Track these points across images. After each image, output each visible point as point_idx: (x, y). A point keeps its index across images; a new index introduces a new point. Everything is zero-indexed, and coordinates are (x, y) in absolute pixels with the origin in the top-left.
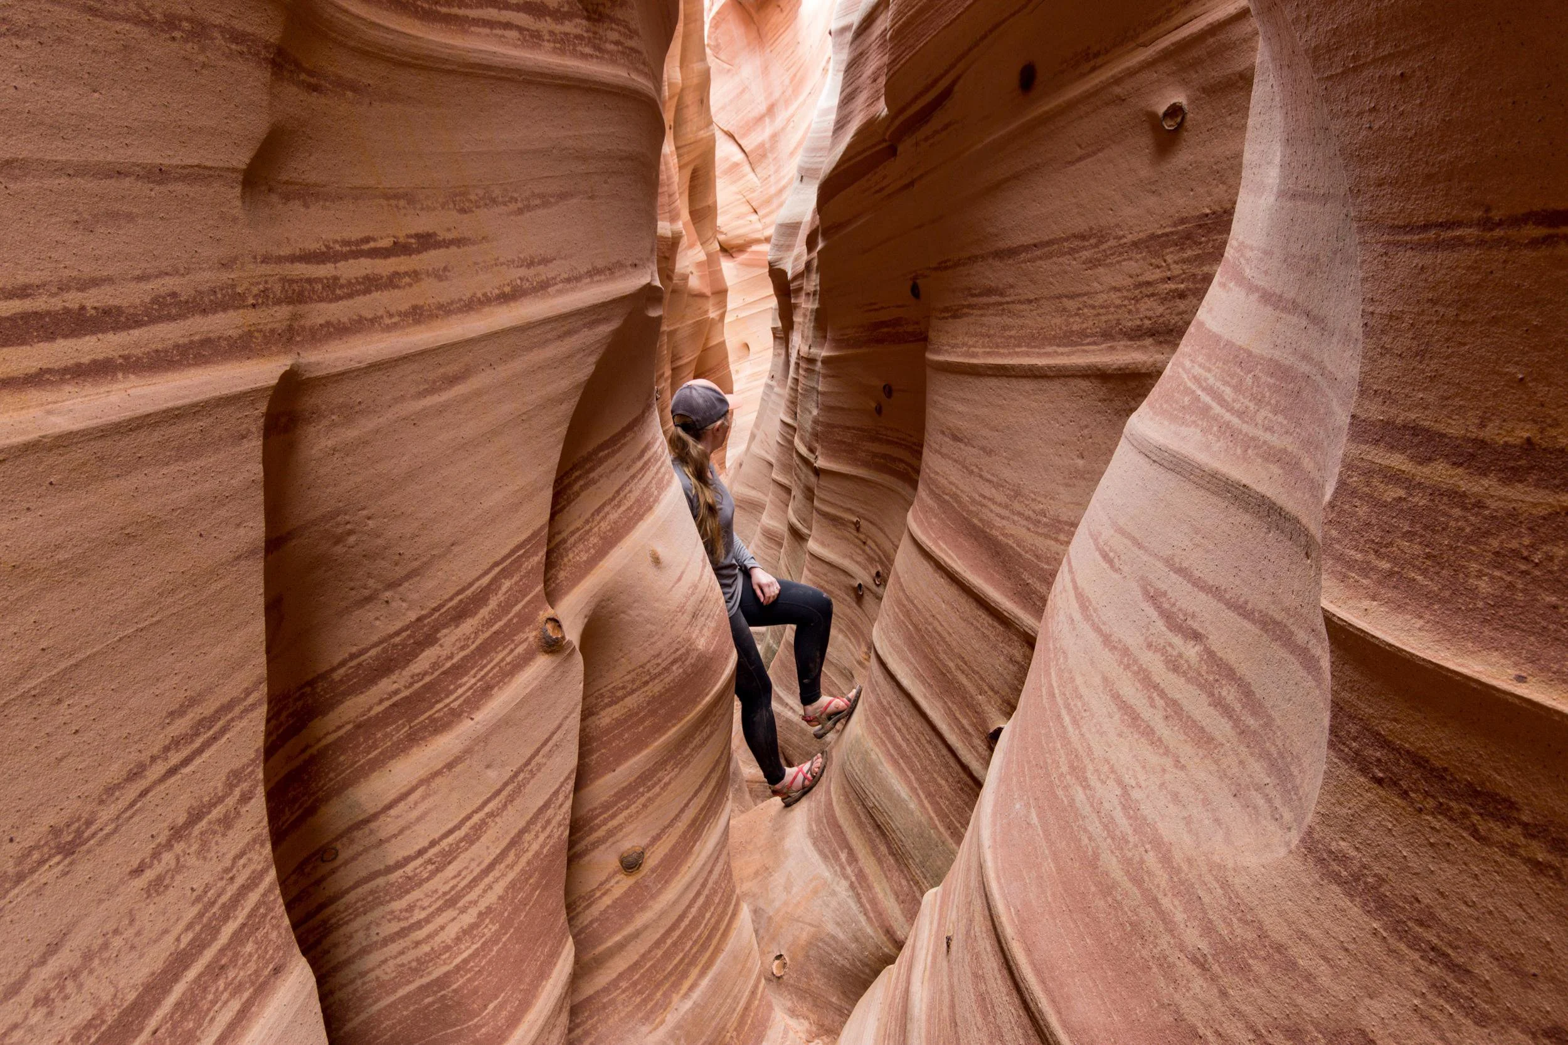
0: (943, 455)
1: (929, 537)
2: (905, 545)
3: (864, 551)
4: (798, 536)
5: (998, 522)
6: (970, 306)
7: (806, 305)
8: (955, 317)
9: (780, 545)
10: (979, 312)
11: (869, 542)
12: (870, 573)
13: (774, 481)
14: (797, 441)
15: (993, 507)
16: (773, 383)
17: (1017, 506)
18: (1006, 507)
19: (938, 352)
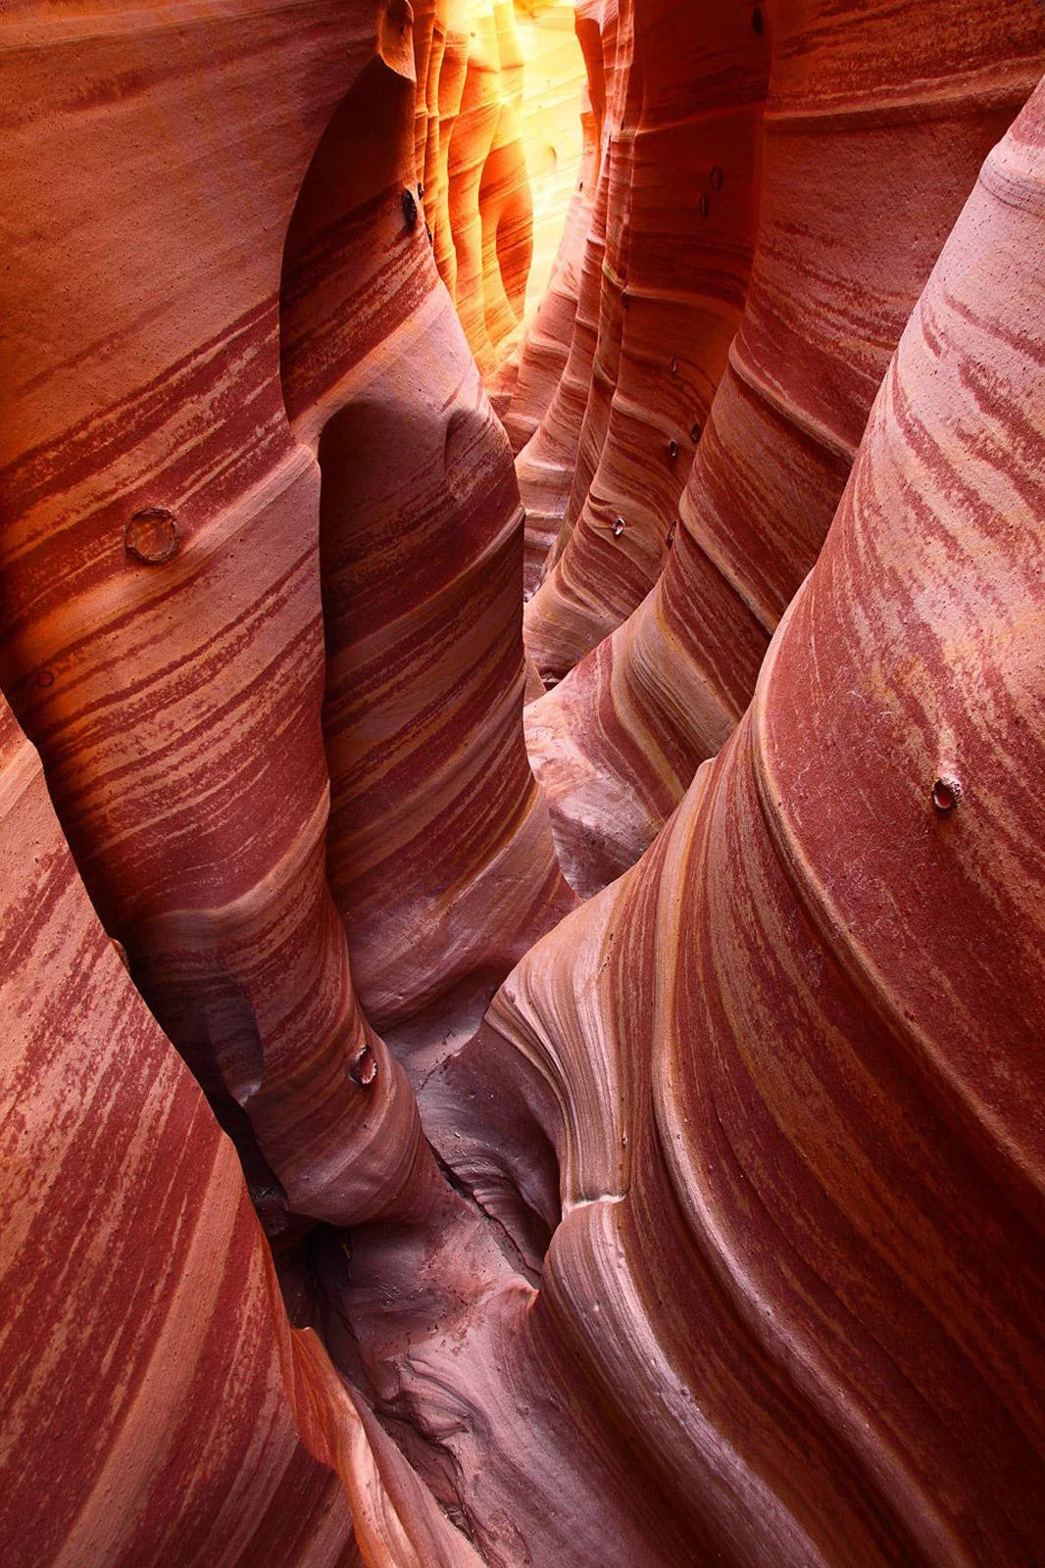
0: (778, 256)
1: (753, 367)
2: (726, 382)
3: (679, 401)
4: (603, 391)
5: (832, 334)
6: (820, 32)
7: (622, 65)
8: (803, 51)
9: (583, 407)
10: (831, 39)
11: (686, 388)
12: (686, 430)
13: (579, 325)
14: (605, 265)
15: (831, 316)
16: (582, 195)
17: (859, 312)
18: (843, 313)
19: (776, 108)
